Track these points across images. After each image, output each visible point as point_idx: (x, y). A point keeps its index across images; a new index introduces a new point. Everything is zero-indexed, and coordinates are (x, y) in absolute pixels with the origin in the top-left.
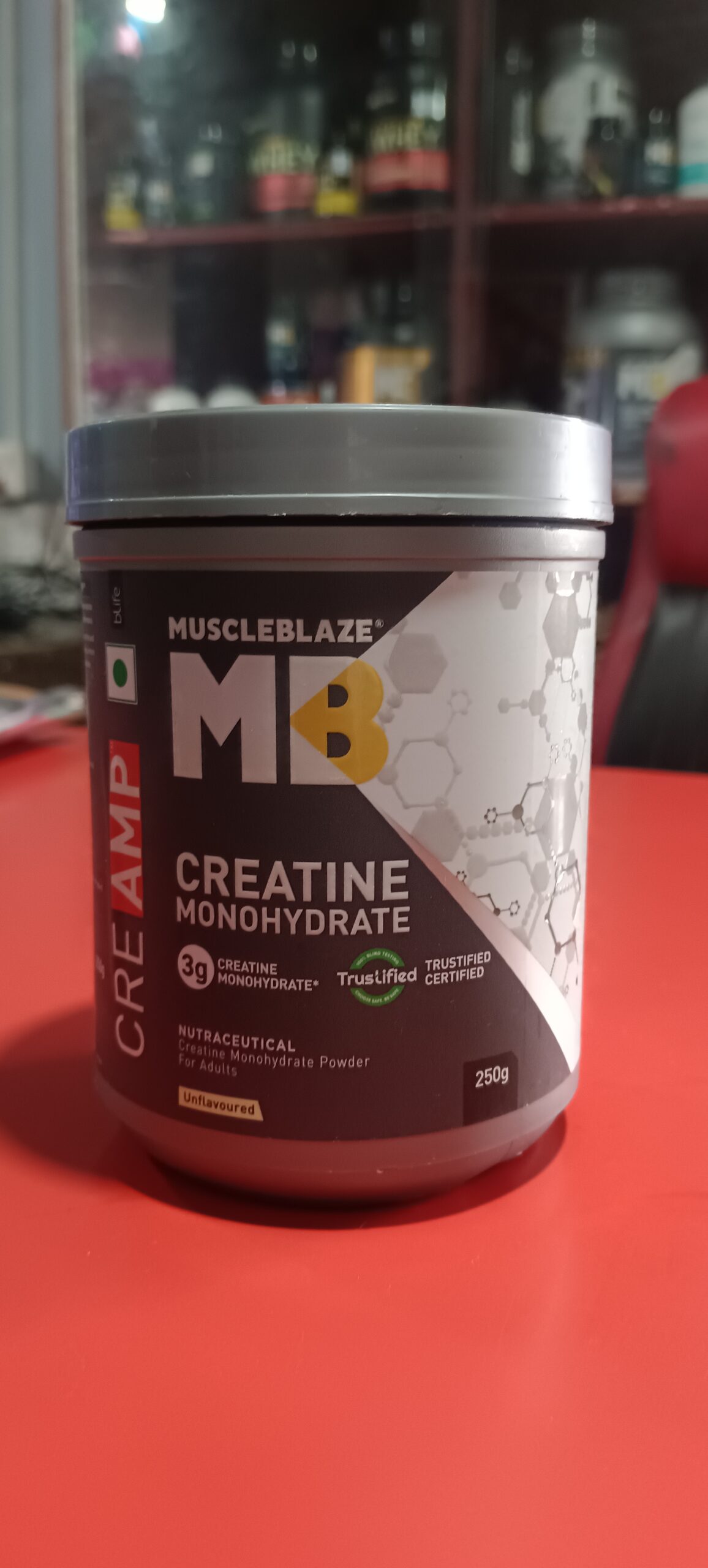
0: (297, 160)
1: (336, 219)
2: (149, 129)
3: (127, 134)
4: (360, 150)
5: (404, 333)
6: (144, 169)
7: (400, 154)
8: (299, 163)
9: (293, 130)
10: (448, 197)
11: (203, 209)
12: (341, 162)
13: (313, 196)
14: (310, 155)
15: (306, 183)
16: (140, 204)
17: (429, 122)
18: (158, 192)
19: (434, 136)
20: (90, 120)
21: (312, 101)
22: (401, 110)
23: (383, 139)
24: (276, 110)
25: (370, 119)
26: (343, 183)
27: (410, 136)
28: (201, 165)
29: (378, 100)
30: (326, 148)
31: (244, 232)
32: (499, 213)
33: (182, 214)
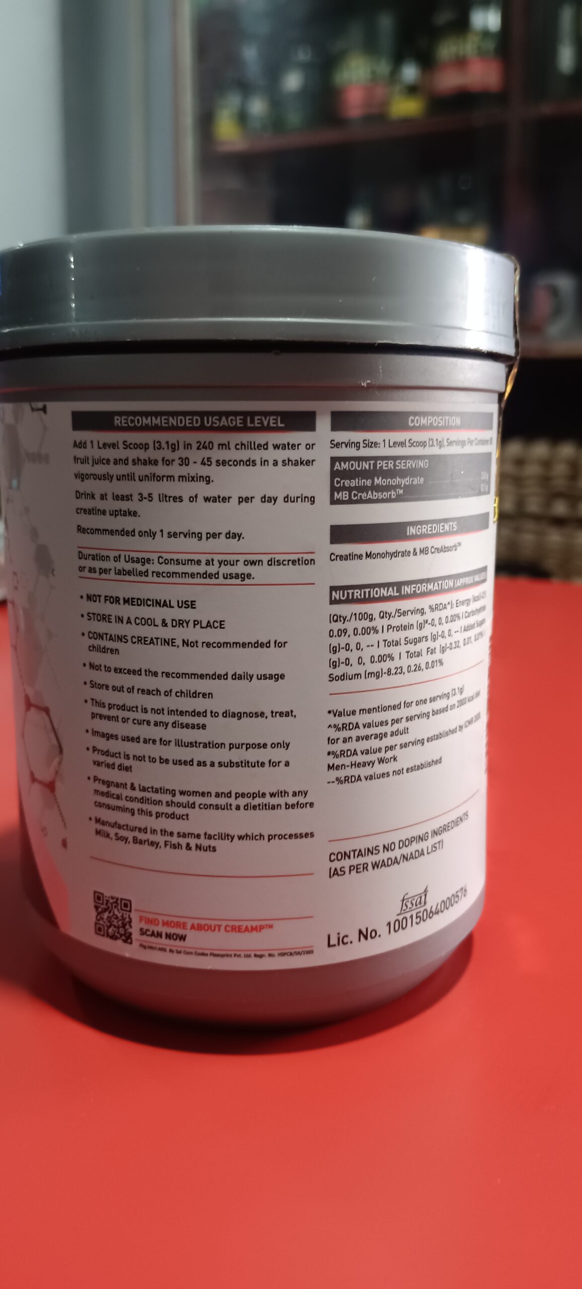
0: (373, 73)
1: (406, 121)
2: (250, 54)
3: (233, 60)
4: (427, 62)
5: (463, 216)
6: (245, 88)
7: (461, 63)
8: (374, 78)
9: (371, 47)
10: (501, 98)
11: (294, 117)
12: (410, 72)
13: (385, 104)
14: (384, 67)
15: (380, 91)
16: (242, 117)
17: (486, 34)
18: (258, 107)
19: (490, 45)
20: (202, 50)
21: (386, 23)
22: (461, 25)
23: (447, 50)
24: (356, 32)
25: (436, 34)
26: (412, 90)
27: (469, 46)
28: (293, 81)
29: (443, 17)
30: (398, 60)
31: (328, 136)
32: (547, 109)
33: (276, 123)
